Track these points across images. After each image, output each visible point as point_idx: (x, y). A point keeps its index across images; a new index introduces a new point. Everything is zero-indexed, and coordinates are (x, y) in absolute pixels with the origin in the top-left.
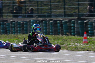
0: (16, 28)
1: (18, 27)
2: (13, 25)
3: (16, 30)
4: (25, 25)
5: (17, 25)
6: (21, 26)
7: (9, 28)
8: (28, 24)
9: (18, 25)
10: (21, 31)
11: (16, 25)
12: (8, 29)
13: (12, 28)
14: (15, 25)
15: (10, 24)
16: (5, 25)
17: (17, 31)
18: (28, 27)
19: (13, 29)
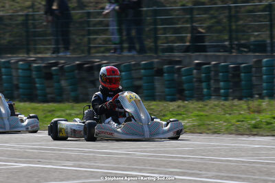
0: (212, 81)
1: (220, 78)
2: (203, 75)
3: (212, 89)
4: (242, 74)
5: (217, 75)
6: (230, 75)
7: (190, 81)
8: (254, 69)
9: (221, 74)
10: (231, 90)
11: (212, 73)
12: (185, 86)
13: (200, 81)
14: (209, 73)
15: (195, 71)
16: (176, 75)
17: (217, 90)
18: (254, 78)
19: (204, 85)
